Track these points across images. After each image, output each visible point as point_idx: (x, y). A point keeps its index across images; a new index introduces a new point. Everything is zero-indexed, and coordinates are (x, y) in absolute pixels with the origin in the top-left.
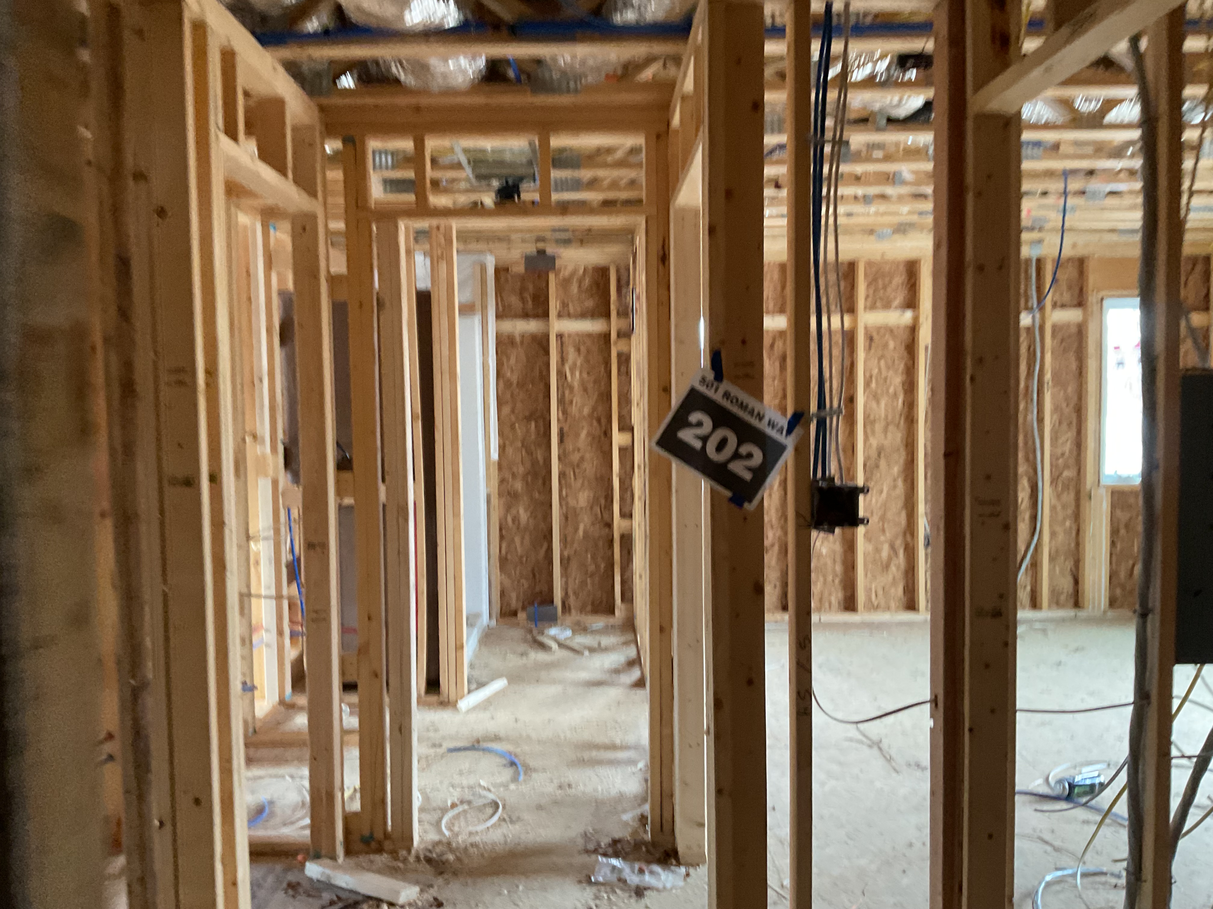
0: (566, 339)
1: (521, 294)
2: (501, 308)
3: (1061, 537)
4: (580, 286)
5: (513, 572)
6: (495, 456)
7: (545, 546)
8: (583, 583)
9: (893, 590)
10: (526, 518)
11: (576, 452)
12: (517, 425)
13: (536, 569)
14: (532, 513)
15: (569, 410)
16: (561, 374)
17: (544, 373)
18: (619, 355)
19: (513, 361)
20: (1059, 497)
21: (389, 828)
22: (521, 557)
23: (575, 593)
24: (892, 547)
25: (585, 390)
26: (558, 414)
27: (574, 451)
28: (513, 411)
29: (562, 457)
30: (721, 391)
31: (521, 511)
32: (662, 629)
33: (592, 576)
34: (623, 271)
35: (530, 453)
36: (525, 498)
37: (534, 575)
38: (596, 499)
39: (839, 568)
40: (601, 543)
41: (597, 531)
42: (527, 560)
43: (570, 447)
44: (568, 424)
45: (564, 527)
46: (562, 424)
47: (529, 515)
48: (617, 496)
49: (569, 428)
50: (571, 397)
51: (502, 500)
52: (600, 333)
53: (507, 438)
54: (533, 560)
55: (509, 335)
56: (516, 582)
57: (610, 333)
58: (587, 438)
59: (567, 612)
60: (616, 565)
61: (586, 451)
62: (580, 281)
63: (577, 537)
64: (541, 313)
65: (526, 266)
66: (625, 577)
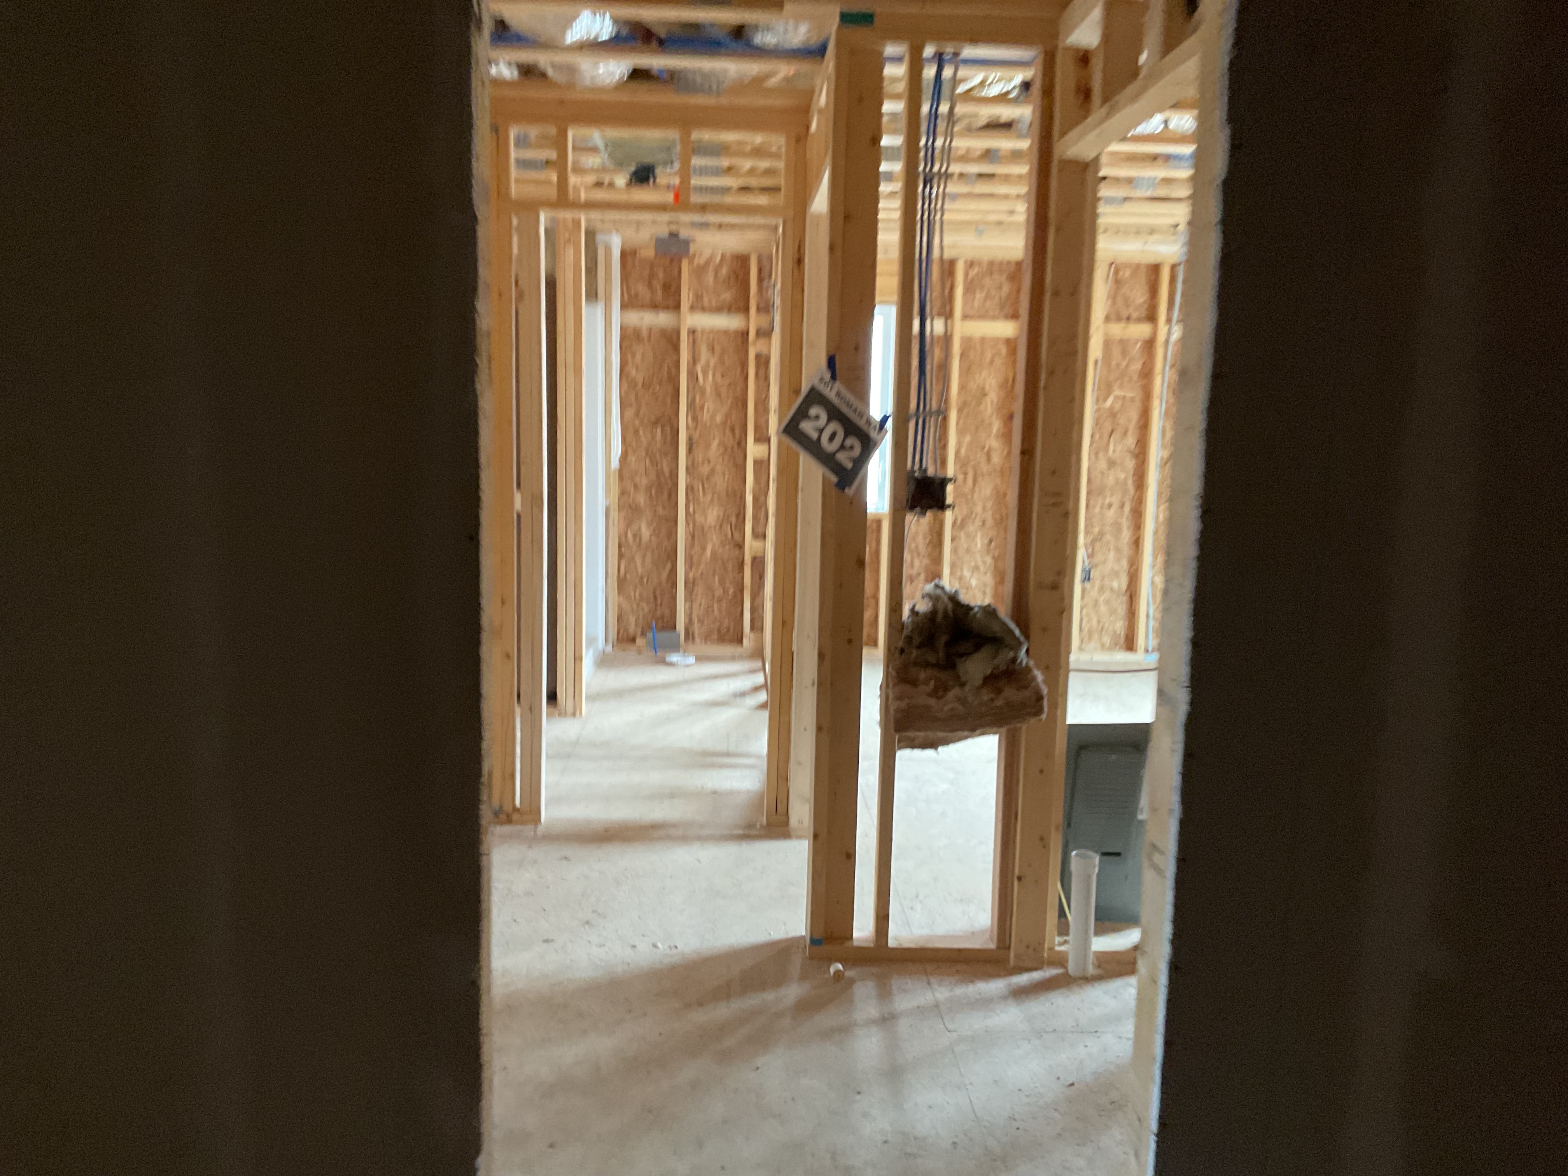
0: (699, 335)
1: (650, 281)
2: (627, 299)
4: (716, 276)
5: (632, 594)
6: (615, 463)
7: (669, 566)
8: (709, 610)
10: (648, 535)
11: (706, 464)
12: (641, 432)
13: (658, 593)
14: (654, 530)
15: (699, 418)
16: (692, 376)
17: (674, 373)
18: (758, 357)
19: (638, 357)
21: (518, 803)
22: (642, 577)
23: (699, 621)
25: (719, 395)
26: (687, 421)
27: (703, 462)
28: (637, 416)
29: (691, 468)
30: (835, 390)
31: (643, 527)
33: (720, 600)
34: (765, 262)
35: (654, 463)
36: (648, 513)
37: (655, 598)
38: (725, 518)
40: (730, 566)
41: (726, 552)
42: (648, 580)
43: (700, 458)
44: (698, 432)
45: (689, 548)
46: (692, 432)
47: (652, 532)
48: (749, 515)
49: (699, 436)
50: (702, 402)
51: (623, 513)
52: (737, 331)
53: (630, 445)
54: (655, 582)
55: (635, 328)
56: (635, 605)
57: (748, 331)
58: (718, 449)
59: (691, 640)
60: (745, 590)
61: (717, 463)
62: (717, 270)
63: (704, 558)
64: (672, 306)
65: (656, 249)
66: (756, 604)
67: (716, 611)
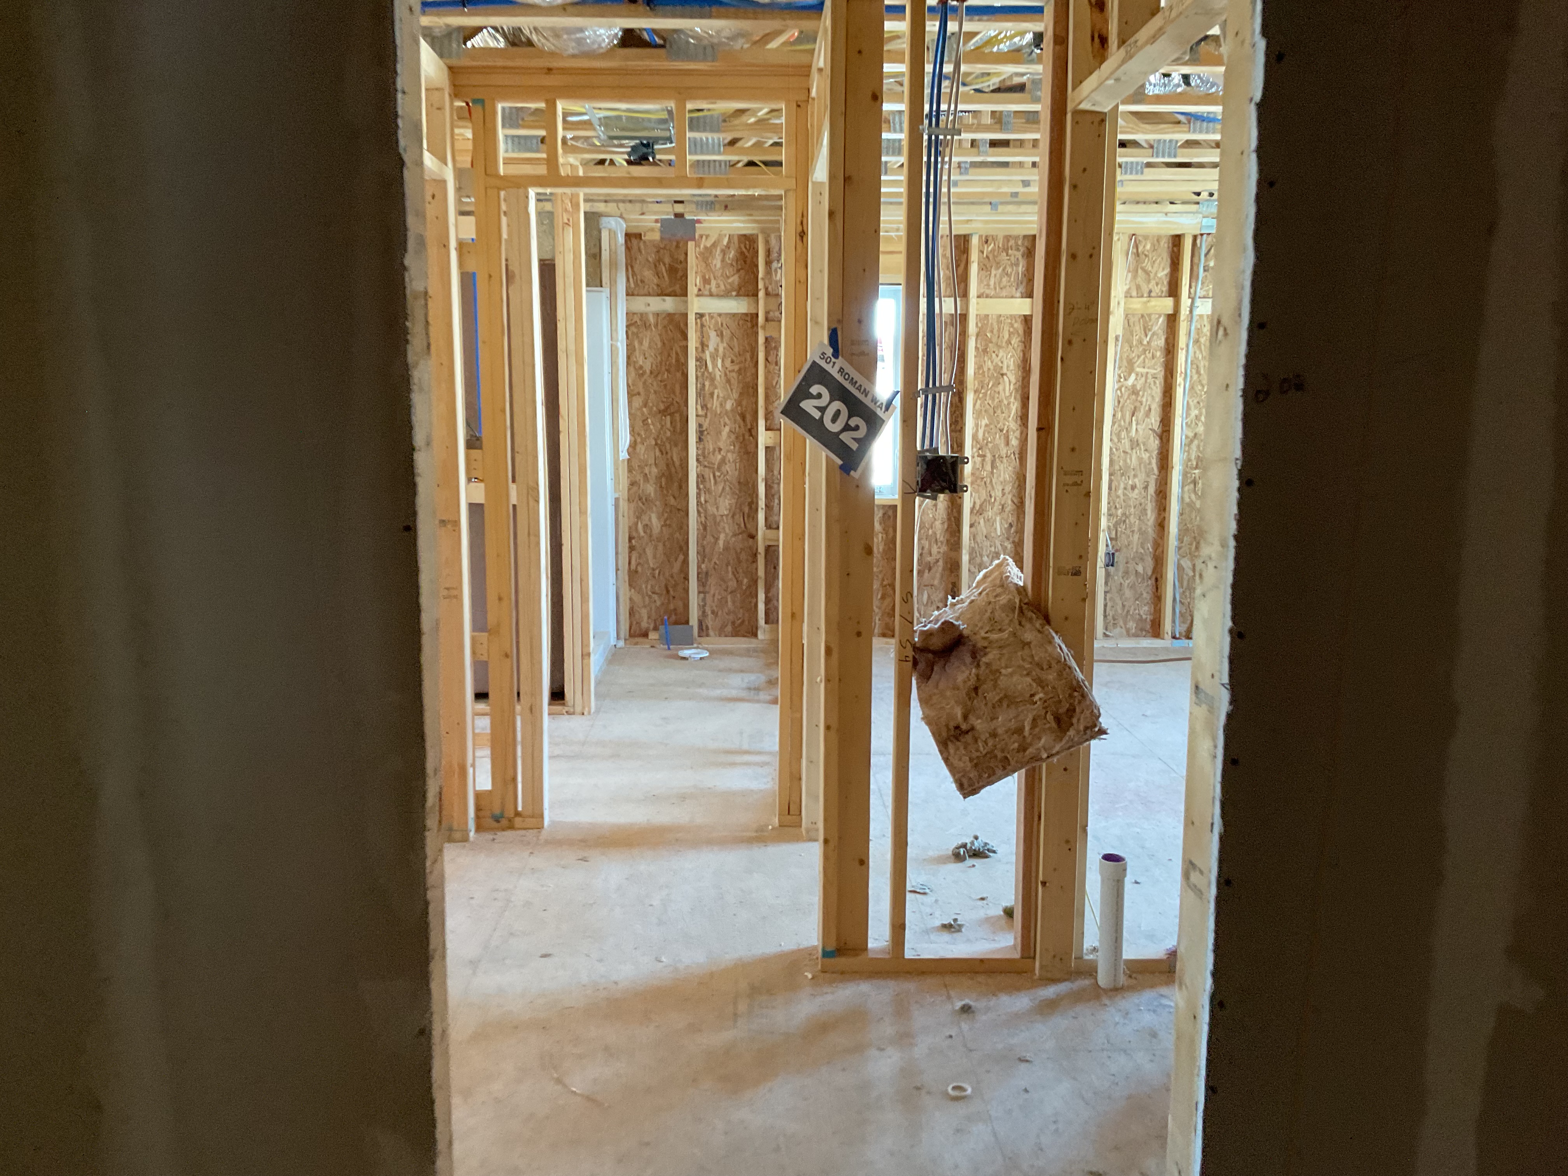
0: (707, 320)
1: (655, 266)
2: (632, 285)
4: (723, 260)
5: (644, 586)
6: (624, 455)
7: (681, 557)
8: (722, 602)
10: (659, 526)
11: (717, 452)
12: (650, 421)
13: (670, 586)
14: (665, 521)
15: (709, 406)
16: (701, 362)
17: (683, 360)
18: (767, 340)
19: (646, 343)
21: (520, 809)
22: (654, 570)
23: (713, 612)
25: (728, 381)
26: (696, 409)
27: (714, 451)
28: (645, 405)
29: (701, 458)
30: (837, 367)
31: (654, 518)
33: (733, 593)
34: (773, 243)
35: (664, 452)
36: (658, 503)
37: (668, 591)
38: (738, 507)
40: (743, 556)
41: (739, 543)
42: (659, 573)
43: (710, 446)
44: (708, 420)
45: (701, 537)
46: (702, 420)
47: (663, 523)
48: (762, 503)
49: (709, 425)
50: (711, 389)
51: (633, 505)
52: (746, 314)
53: (639, 434)
54: (667, 574)
55: (642, 314)
56: (647, 598)
57: (757, 314)
58: (729, 437)
59: (704, 634)
60: (759, 581)
61: (728, 451)
62: (724, 252)
63: (716, 549)
64: (678, 291)
65: (661, 232)
66: (770, 595)
67: (730, 603)
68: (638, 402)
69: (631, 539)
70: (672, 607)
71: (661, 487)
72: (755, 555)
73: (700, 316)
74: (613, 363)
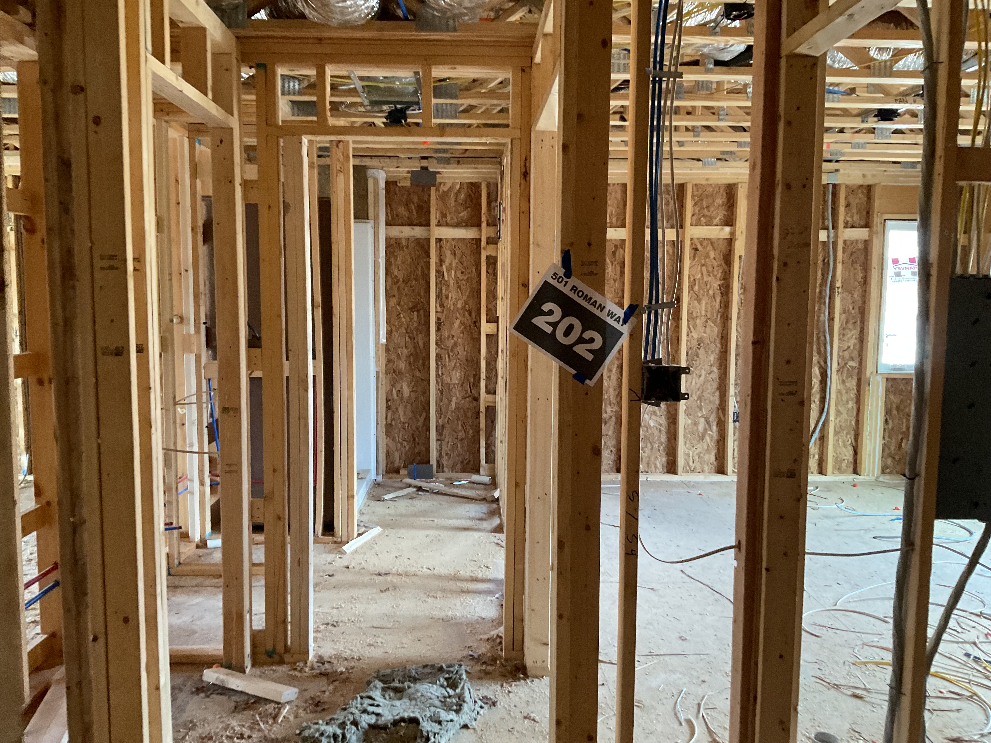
0: (444, 243)
1: (407, 205)
2: (390, 218)
3: (845, 416)
4: (456, 201)
5: (396, 436)
6: (383, 341)
7: (424, 414)
8: (454, 446)
9: (706, 457)
10: (408, 392)
11: (451, 338)
12: (402, 315)
13: (416, 434)
14: (413, 388)
15: (445, 304)
16: (439, 273)
17: (426, 272)
18: (488, 258)
19: (400, 260)
20: (843, 382)
21: (289, 643)
22: (404, 423)
23: (447, 454)
24: (708, 422)
25: (459, 287)
26: (436, 307)
27: (449, 337)
28: (399, 304)
29: (439, 343)
30: (569, 286)
31: (405, 386)
32: (517, 484)
33: (462, 440)
34: (492, 188)
35: (412, 338)
36: (407, 375)
37: (414, 439)
38: (466, 377)
39: (664, 439)
40: (469, 414)
41: (467, 404)
42: (408, 426)
43: (446, 334)
44: (444, 315)
45: (439, 400)
46: (439, 315)
47: (411, 389)
48: (483, 375)
49: (445, 318)
50: (447, 293)
51: (389, 376)
52: (472, 239)
53: (394, 325)
54: (414, 427)
55: (396, 239)
56: (399, 445)
57: (480, 239)
58: (459, 327)
59: (441, 470)
60: (481, 432)
61: (459, 337)
62: (457, 195)
63: (450, 409)
64: (424, 223)
65: (411, 180)
66: (489, 442)
67: (459, 448)
68: (394, 301)
69: (387, 401)
70: (417, 451)
71: (410, 363)
72: (478, 413)
73: (439, 240)
74: (376, 274)
